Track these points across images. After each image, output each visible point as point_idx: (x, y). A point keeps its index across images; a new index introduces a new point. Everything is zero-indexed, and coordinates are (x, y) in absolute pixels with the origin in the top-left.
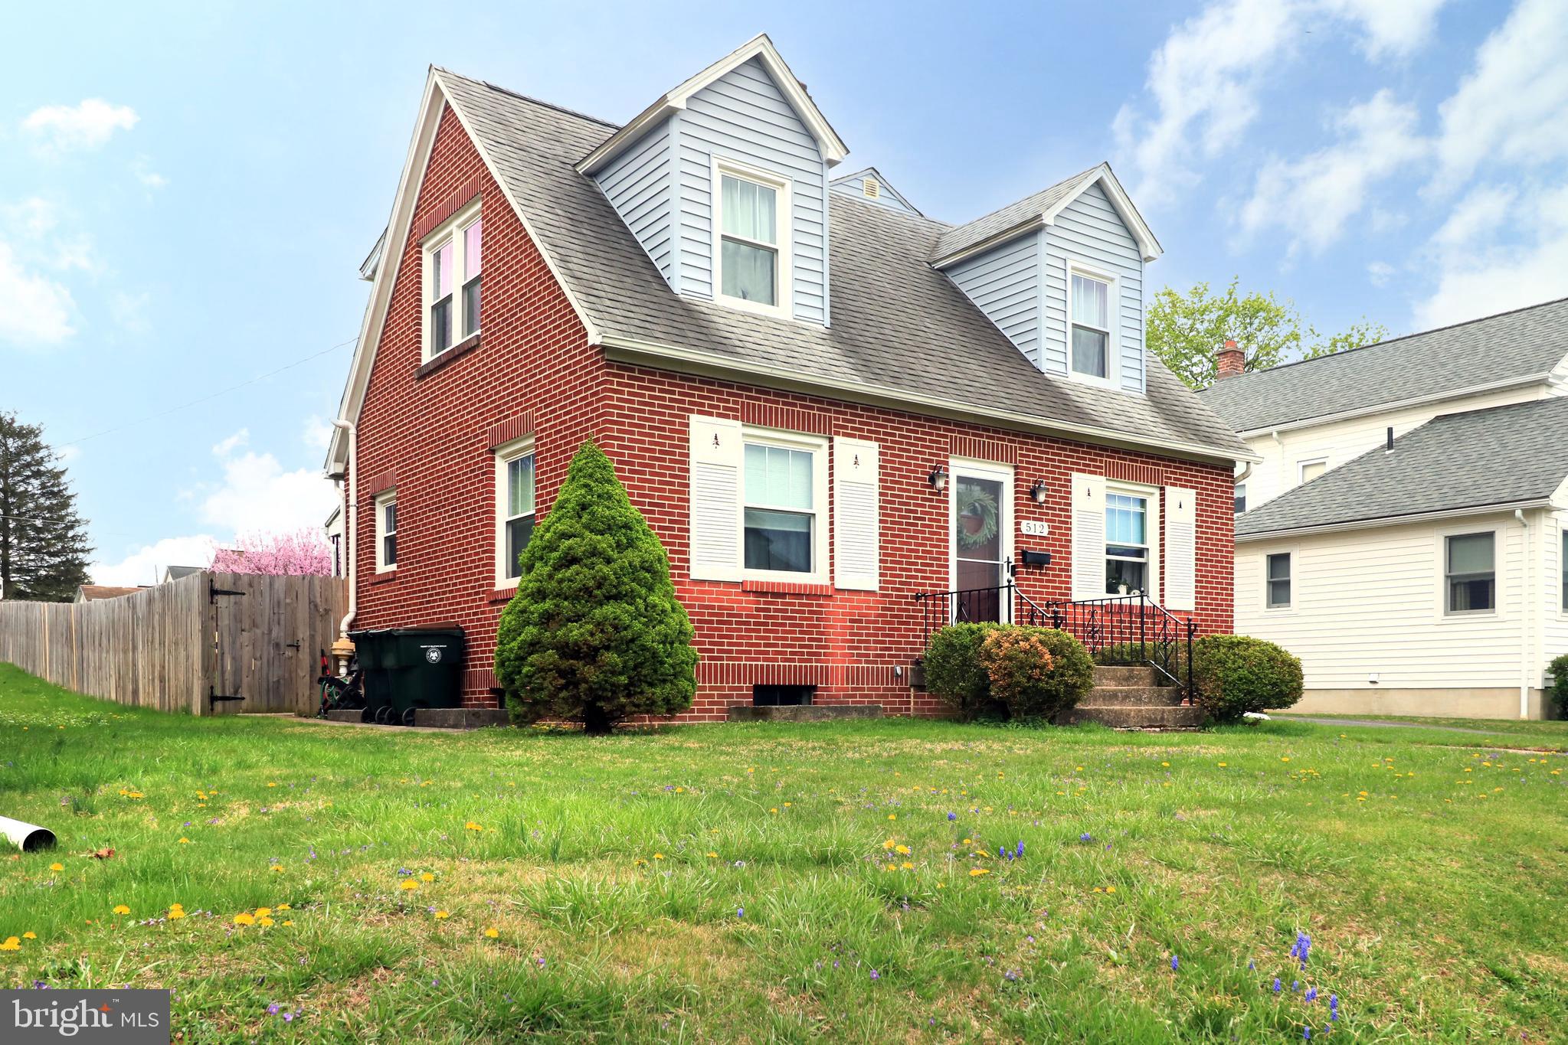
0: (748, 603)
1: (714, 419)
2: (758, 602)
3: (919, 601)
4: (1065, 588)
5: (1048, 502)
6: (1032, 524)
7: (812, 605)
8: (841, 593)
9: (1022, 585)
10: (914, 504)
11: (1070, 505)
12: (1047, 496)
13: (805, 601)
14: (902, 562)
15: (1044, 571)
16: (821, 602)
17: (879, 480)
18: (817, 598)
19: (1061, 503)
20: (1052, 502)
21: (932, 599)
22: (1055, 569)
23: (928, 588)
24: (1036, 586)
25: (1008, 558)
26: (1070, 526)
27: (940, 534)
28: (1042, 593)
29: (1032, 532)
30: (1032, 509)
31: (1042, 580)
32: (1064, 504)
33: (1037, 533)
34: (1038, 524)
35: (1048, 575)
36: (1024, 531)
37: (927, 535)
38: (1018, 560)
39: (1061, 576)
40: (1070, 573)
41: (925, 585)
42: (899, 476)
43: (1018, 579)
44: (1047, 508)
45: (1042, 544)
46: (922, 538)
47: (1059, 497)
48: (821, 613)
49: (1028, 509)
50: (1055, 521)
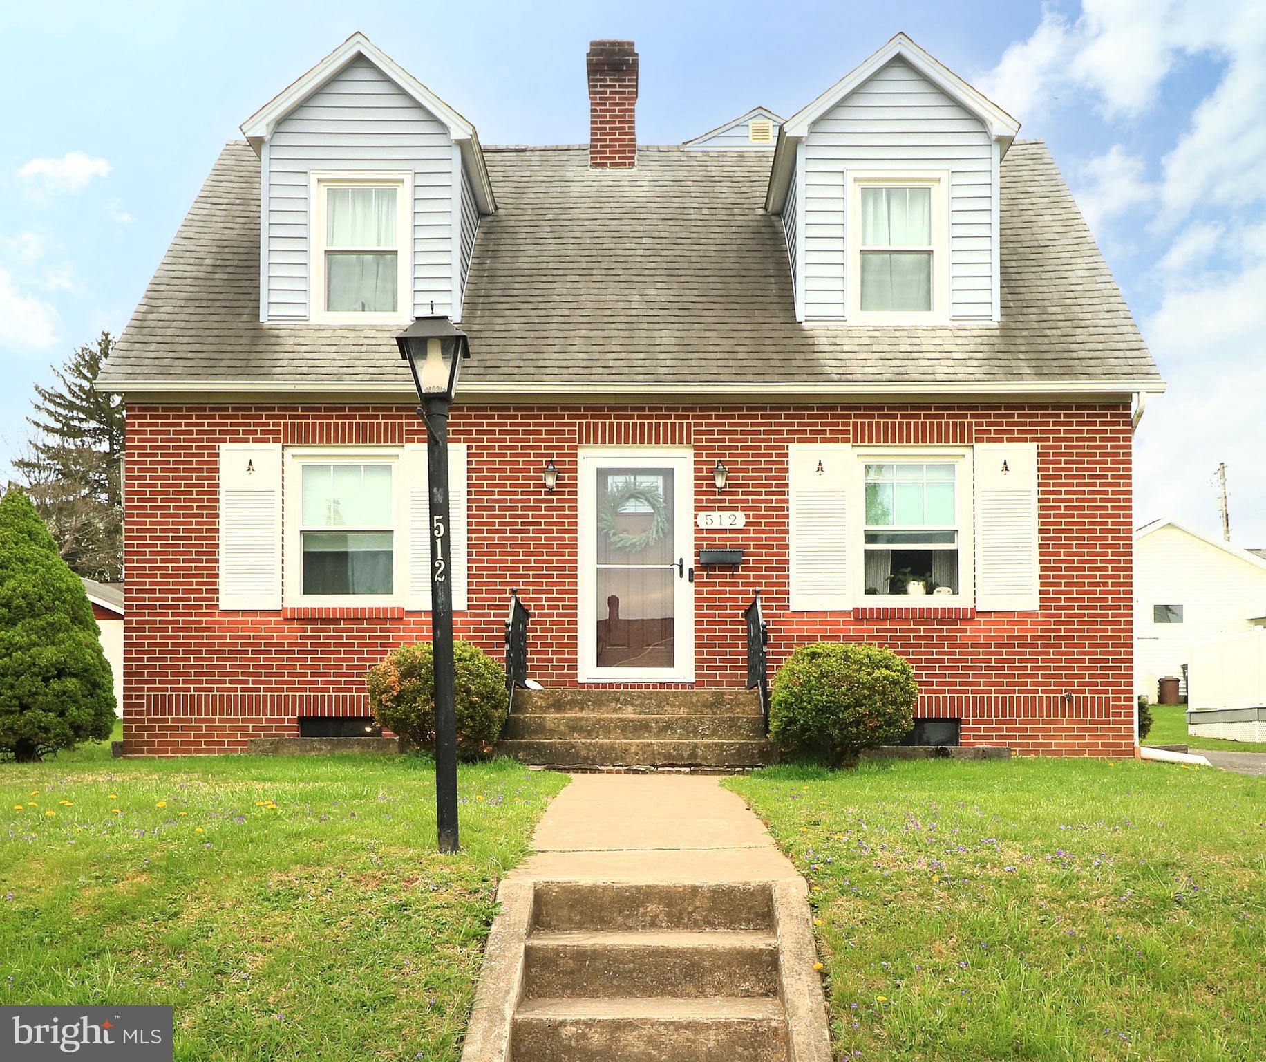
0: (293, 631)
1: (251, 445)
2: (305, 630)
3: (530, 619)
4: (778, 592)
5: (747, 485)
6: (715, 515)
7: (375, 630)
8: (416, 615)
9: (701, 592)
10: (523, 508)
11: (787, 485)
12: (745, 478)
13: (365, 626)
14: (504, 576)
15: (740, 573)
16: (388, 626)
17: (469, 485)
18: (381, 622)
19: (770, 486)
20: (754, 486)
21: (551, 615)
22: (760, 569)
23: (544, 603)
24: (724, 592)
25: (681, 560)
26: (786, 512)
27: (563, 539)
28: (737, 600)
29: (716, 526)
30: (717, 497)
31: (737, 584)
32: (777, 485)
33: (726, 526)
34: (726, 514)
35: (748, 577)
36: (702, 526)
37: (543, 542)
38: (696, 562)
39: (771, 577)
40: (787, 573)
41: (540, 599)
42: (501, 478)
43: (697, 585)
44: (744, 493)
45: (737, 539)
46: (535, 546)
47: (767, 478)
48: (387, 637)
49: (712, 497)
50: (759, 509)
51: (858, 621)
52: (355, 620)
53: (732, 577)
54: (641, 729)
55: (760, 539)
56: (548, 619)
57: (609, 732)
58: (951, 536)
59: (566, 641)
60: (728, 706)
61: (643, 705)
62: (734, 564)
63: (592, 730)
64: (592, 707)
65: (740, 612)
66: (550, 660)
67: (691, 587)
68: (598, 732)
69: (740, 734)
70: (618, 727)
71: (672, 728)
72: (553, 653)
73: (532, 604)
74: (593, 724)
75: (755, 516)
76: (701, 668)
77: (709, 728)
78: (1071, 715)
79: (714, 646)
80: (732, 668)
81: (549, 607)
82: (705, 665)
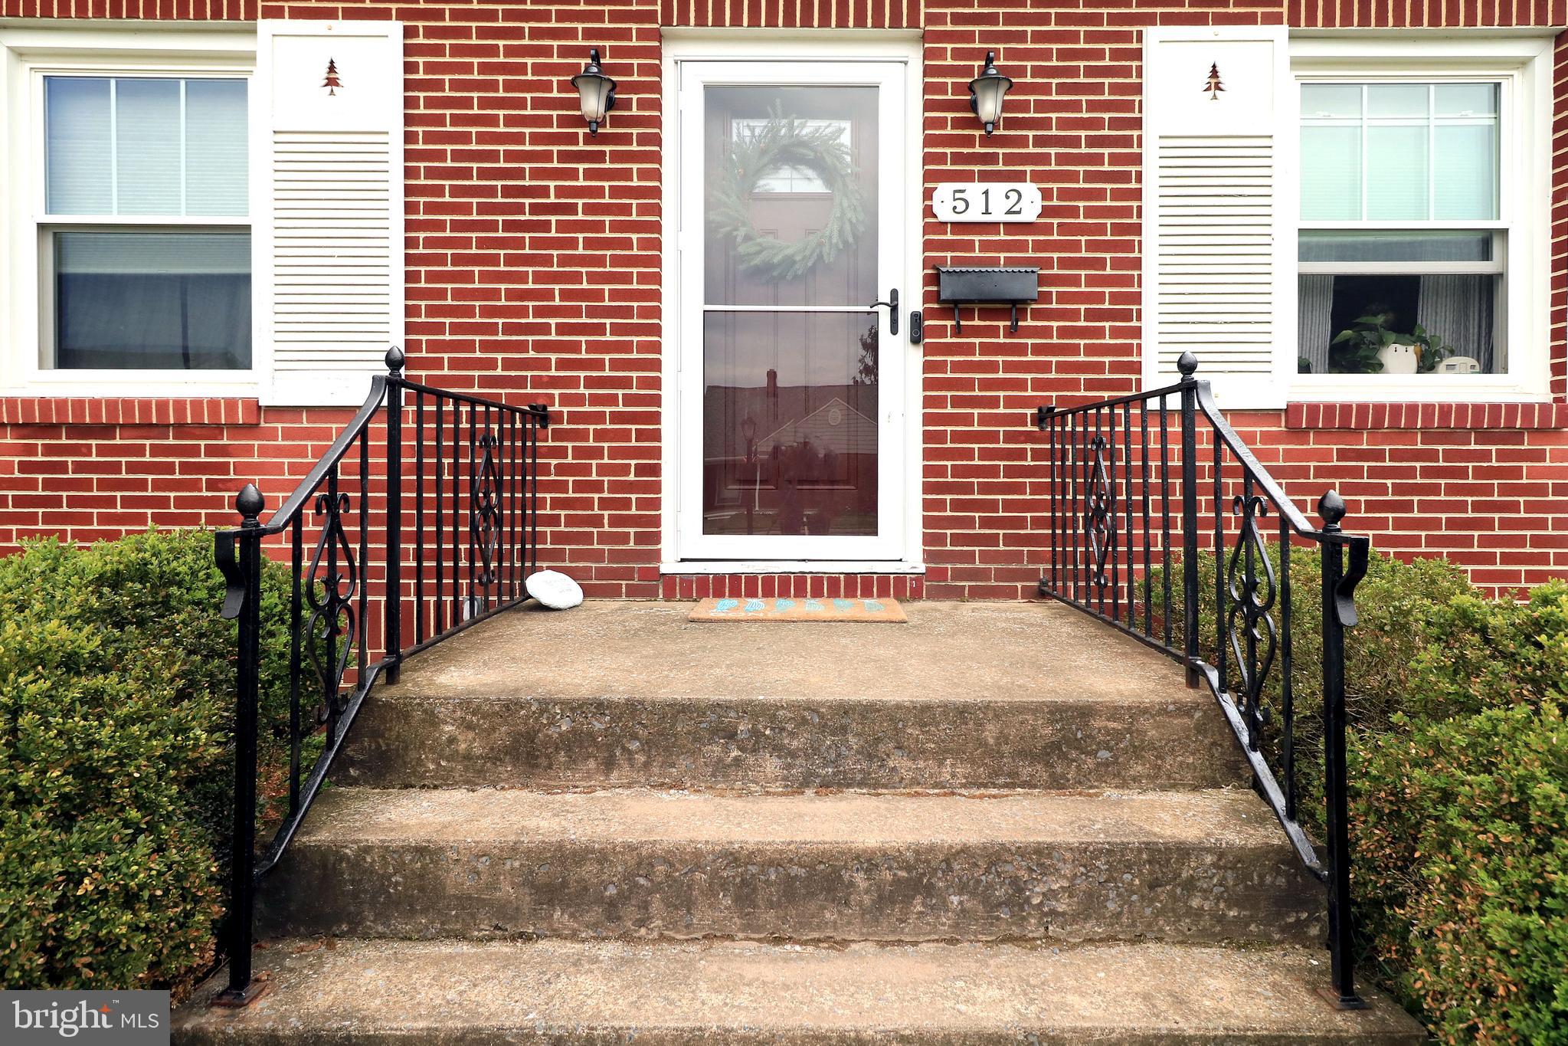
2: (30, 449)
3: (551, 427)
4: (1116, 367)
5: (1045, 124)
6: (974, 190)
7: (194, 451)
8: (288, 416)
9: (939, 367)
10: (536, 174)
11: (1137, 123)
12: (1041, 106)
13: (171, 441)
14: (492, 329)
15: (1030, 323)
16: (225, 442)
17: (408, 120)
18: (204, 432)
19: (1097, 124)
20: (1063, 124)
21: (599, 418)
22: (1074, 315)
23: (582, 390)
24: (993, 367)
25: (894, 294)
26: (1133, 185)
27: (627, 244)
28: (1021, 385)
29: (974, 215)
30: (978, 150)
31: (1021, 350)
32: (1115, 124)
33: (998, 215)
34: (998, 189)
35: (1046, 332)
36: (944, 213)
37: (581, 251)
38: (927, 297)
39: (1099, 333)
40: (1135, 323)
41: (573, 382)
42: (484, 103)
43: (929, 350)
44: (1039, 141)
45: (1022, 246)
46: (564, 261)
47: (1093, 106)
48: (223, 468)
49: (965, 151)
50: (1073, 177)
51: (1295, 432)
52: (146, 428)
53: (1012, 331)
54: (811, 895)
55: (1075, 246)
56: (592, 427)
57: (689, 905)
59: (632, 477)
60: (1104, 754)
61: (816, 750)
62: (1014, 302)
63: (623, 897)
64: (641, 758)
65: (1029, 412)
66: (597, 521)
67: (916, 356)
68: (645, 906)
69: (1190, 912)
70: (724, 885)
71: (929, 890)
72: (604, 504)
73: (556, 392)
74: (629, 877)
75: (1064, 194)
76: (940, 539)
77: (1070, 891)
79: (968, 488)
80: (1009, 540)
81: (595, 400)
82: (949, 532)
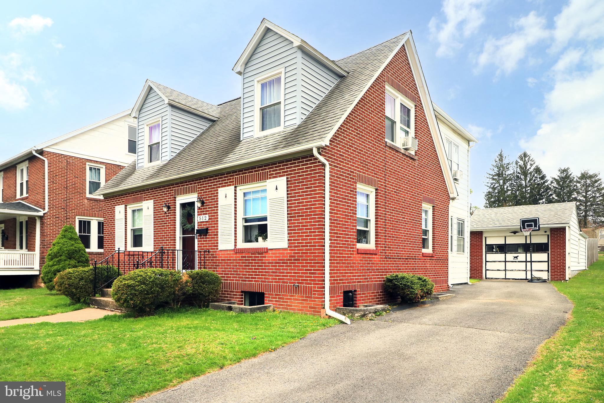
1: (120, 206)
4: (215, 243)
6: (201, 217)
9: (199, 244)
12: (209, 202)
17: (154, 213)
20: (211, 205)
24: (204, 244)
27: (171, 228)
28: (207, 246)
30: (203, 210)
31: (207, 241)
32: (216, 204)
33: (204, 220)
34: (204, 216)
36: (199, 221)
43: (198, 241)
44: (209, 208)
45: (206, 225)
47: (214, 202)
50: (212, 213)
51: (236, 253)
55: (212, 224)
58: (265, 219)
62: (206, 233)
75: (211, 216)
78: (299, 294)
